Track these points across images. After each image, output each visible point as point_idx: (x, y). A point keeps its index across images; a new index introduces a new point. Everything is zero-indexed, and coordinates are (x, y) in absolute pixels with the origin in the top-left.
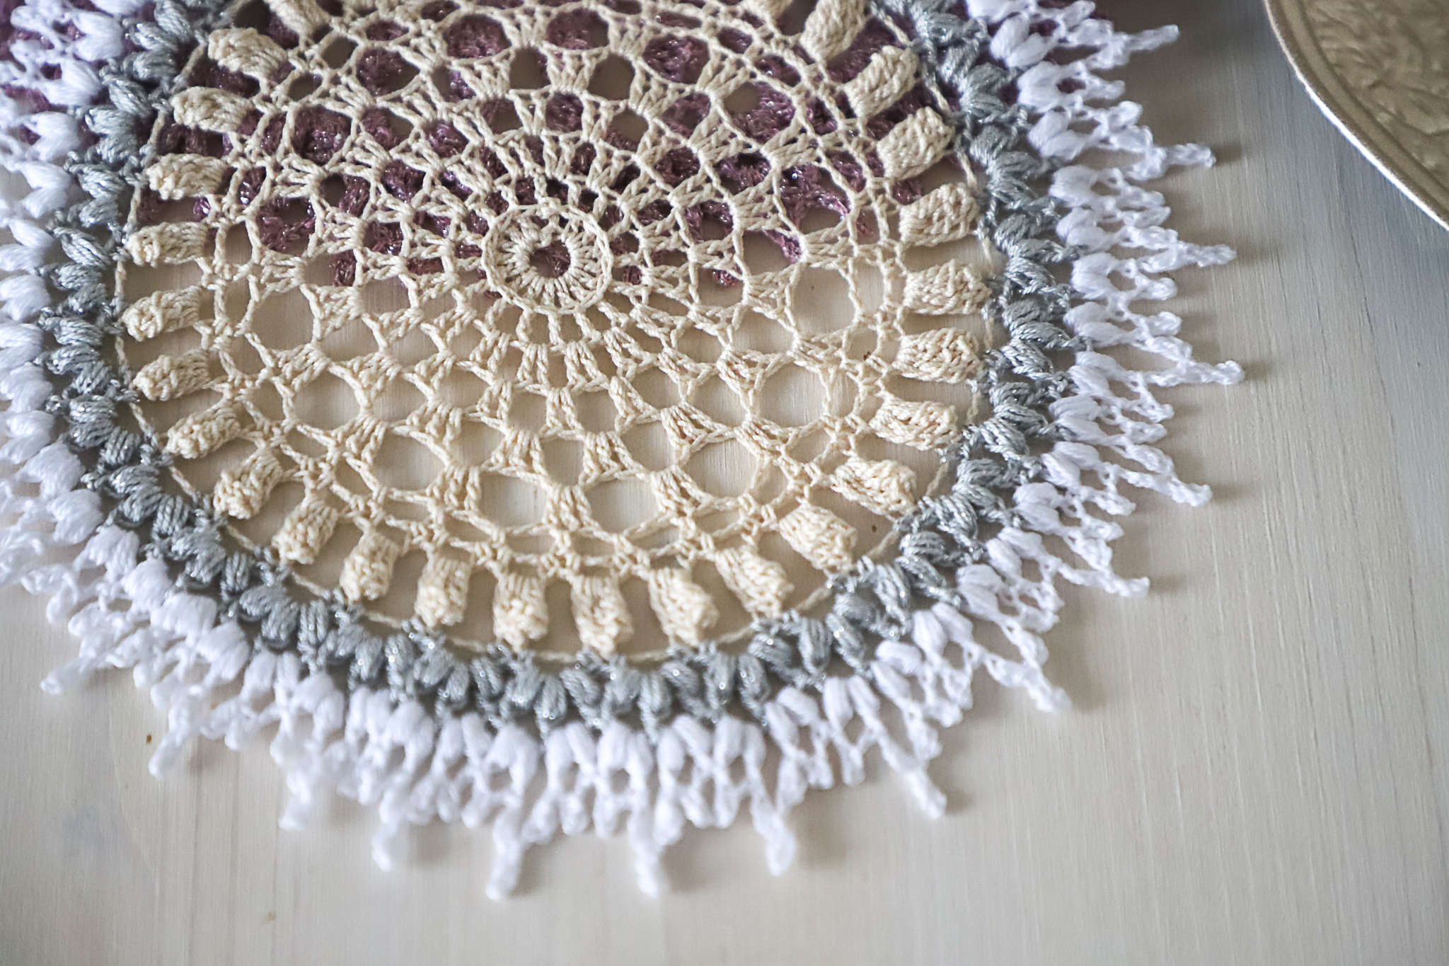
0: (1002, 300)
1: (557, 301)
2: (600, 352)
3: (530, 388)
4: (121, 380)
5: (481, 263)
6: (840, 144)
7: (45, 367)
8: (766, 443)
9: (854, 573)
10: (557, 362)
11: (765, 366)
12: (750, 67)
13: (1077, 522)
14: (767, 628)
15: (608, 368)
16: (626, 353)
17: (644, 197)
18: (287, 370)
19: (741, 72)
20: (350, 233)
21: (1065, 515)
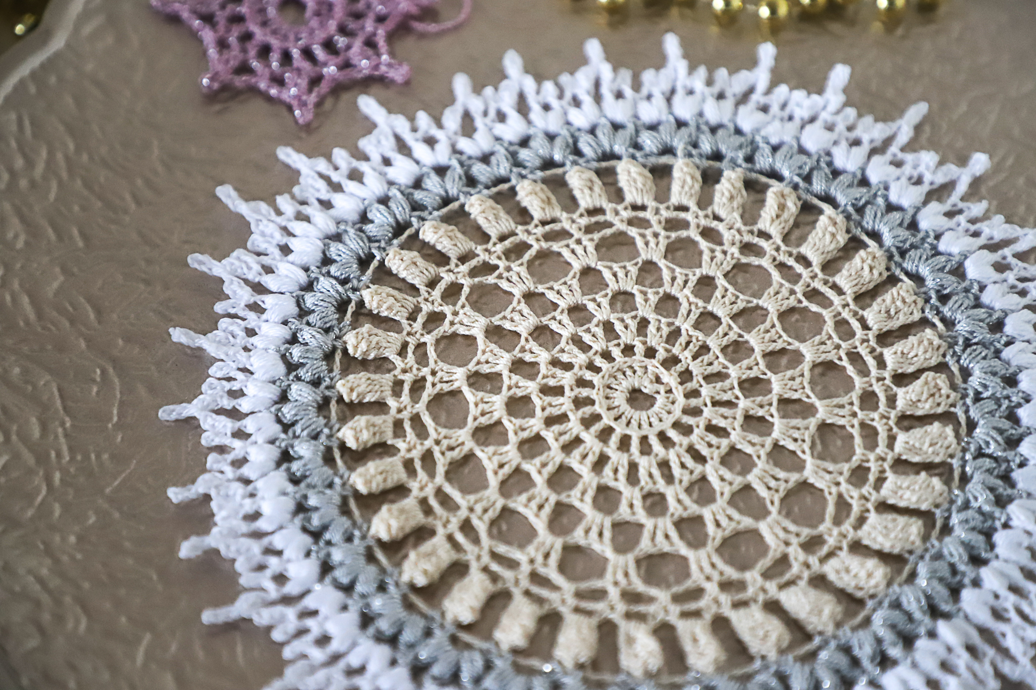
0: (968, 456)
1: (640, 426)
2: (664, 465)
3: (612, 484)
4: (331, 428)
5: (593, 394)
6: (856, 348)
7: (277, 415)
8: (782, 535)
9: (835, 637)
10: (633, 467)
11: (786, 481)
12: (800, 296)
13: (1007, 620)
14: (766, 667)
15: (669, 479)
16: (683, 466)
17: (710, 368)
18: (445, 443)
19: (792, 297)
20: (502, 362)
21: (998, 615)
